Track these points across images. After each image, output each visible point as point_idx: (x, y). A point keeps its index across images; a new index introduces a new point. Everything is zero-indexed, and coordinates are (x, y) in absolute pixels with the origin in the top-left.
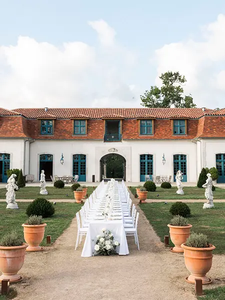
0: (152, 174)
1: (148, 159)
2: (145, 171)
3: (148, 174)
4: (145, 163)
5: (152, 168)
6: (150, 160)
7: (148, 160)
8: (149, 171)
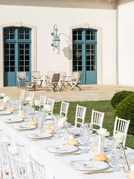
0: (28, 69)
1: (21, 37)
2: (13, 63)
3: (21, 70)
4: (13, 46)
5: (28, 58)
6: (24, 40)
7: (21, 41)
8: (21, 63)
